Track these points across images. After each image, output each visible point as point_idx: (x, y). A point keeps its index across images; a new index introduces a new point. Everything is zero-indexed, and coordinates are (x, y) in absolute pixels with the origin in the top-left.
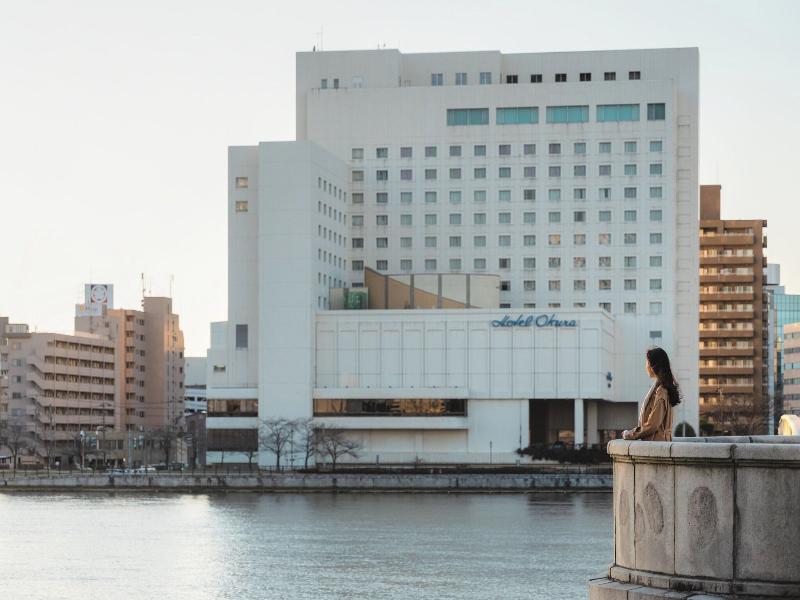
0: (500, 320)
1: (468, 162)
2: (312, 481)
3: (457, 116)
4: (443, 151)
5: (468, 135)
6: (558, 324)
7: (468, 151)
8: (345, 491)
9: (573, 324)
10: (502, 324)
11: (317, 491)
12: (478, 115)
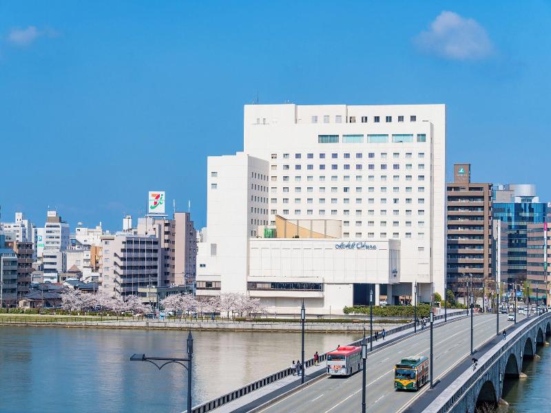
0: (339, 244)
1: (329, 161)
2: (242, 325)
3: (323, 138)
4: (316, 156)
5: (329, 148)
6: (367, 247)
7: (328, 156)
8: (258, 331)
9: (374, 248)
10: (340, 246)
11: (244, 331)
12: (333, 138)
